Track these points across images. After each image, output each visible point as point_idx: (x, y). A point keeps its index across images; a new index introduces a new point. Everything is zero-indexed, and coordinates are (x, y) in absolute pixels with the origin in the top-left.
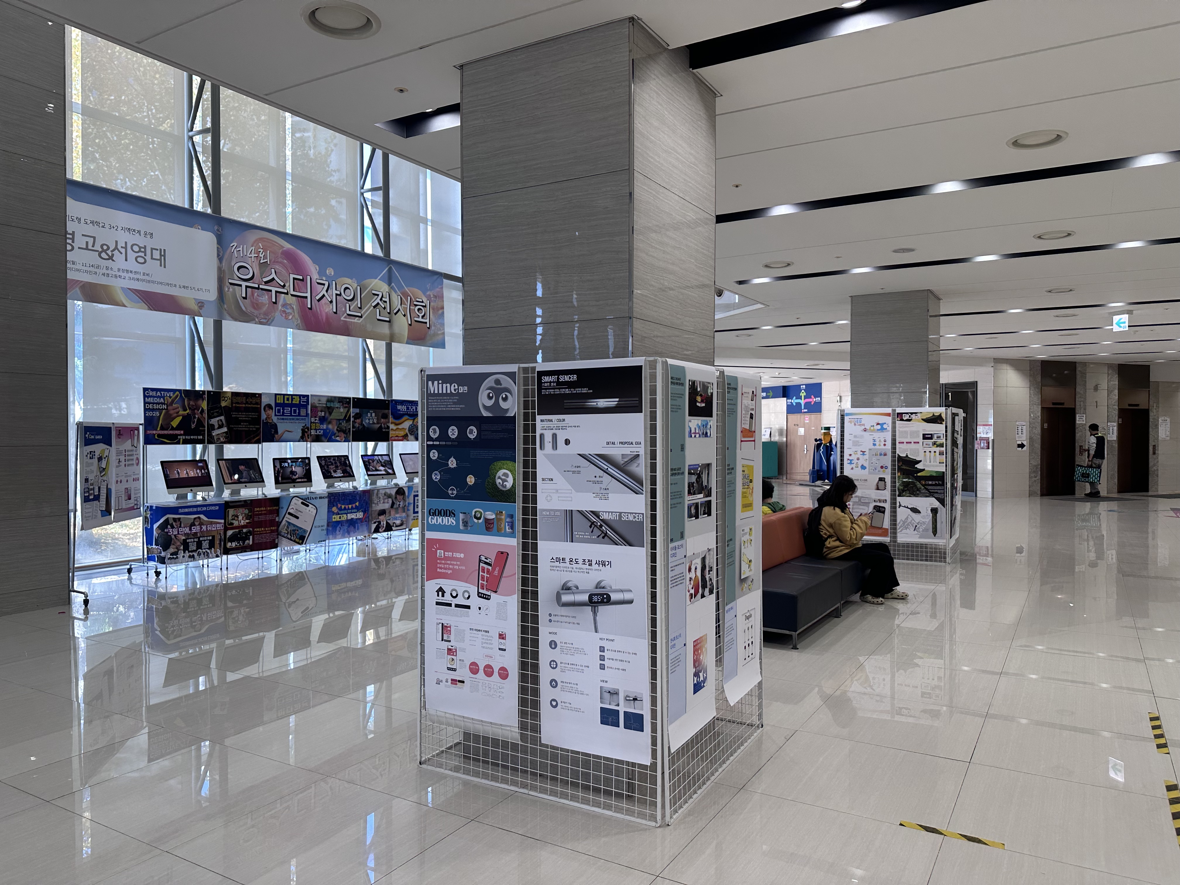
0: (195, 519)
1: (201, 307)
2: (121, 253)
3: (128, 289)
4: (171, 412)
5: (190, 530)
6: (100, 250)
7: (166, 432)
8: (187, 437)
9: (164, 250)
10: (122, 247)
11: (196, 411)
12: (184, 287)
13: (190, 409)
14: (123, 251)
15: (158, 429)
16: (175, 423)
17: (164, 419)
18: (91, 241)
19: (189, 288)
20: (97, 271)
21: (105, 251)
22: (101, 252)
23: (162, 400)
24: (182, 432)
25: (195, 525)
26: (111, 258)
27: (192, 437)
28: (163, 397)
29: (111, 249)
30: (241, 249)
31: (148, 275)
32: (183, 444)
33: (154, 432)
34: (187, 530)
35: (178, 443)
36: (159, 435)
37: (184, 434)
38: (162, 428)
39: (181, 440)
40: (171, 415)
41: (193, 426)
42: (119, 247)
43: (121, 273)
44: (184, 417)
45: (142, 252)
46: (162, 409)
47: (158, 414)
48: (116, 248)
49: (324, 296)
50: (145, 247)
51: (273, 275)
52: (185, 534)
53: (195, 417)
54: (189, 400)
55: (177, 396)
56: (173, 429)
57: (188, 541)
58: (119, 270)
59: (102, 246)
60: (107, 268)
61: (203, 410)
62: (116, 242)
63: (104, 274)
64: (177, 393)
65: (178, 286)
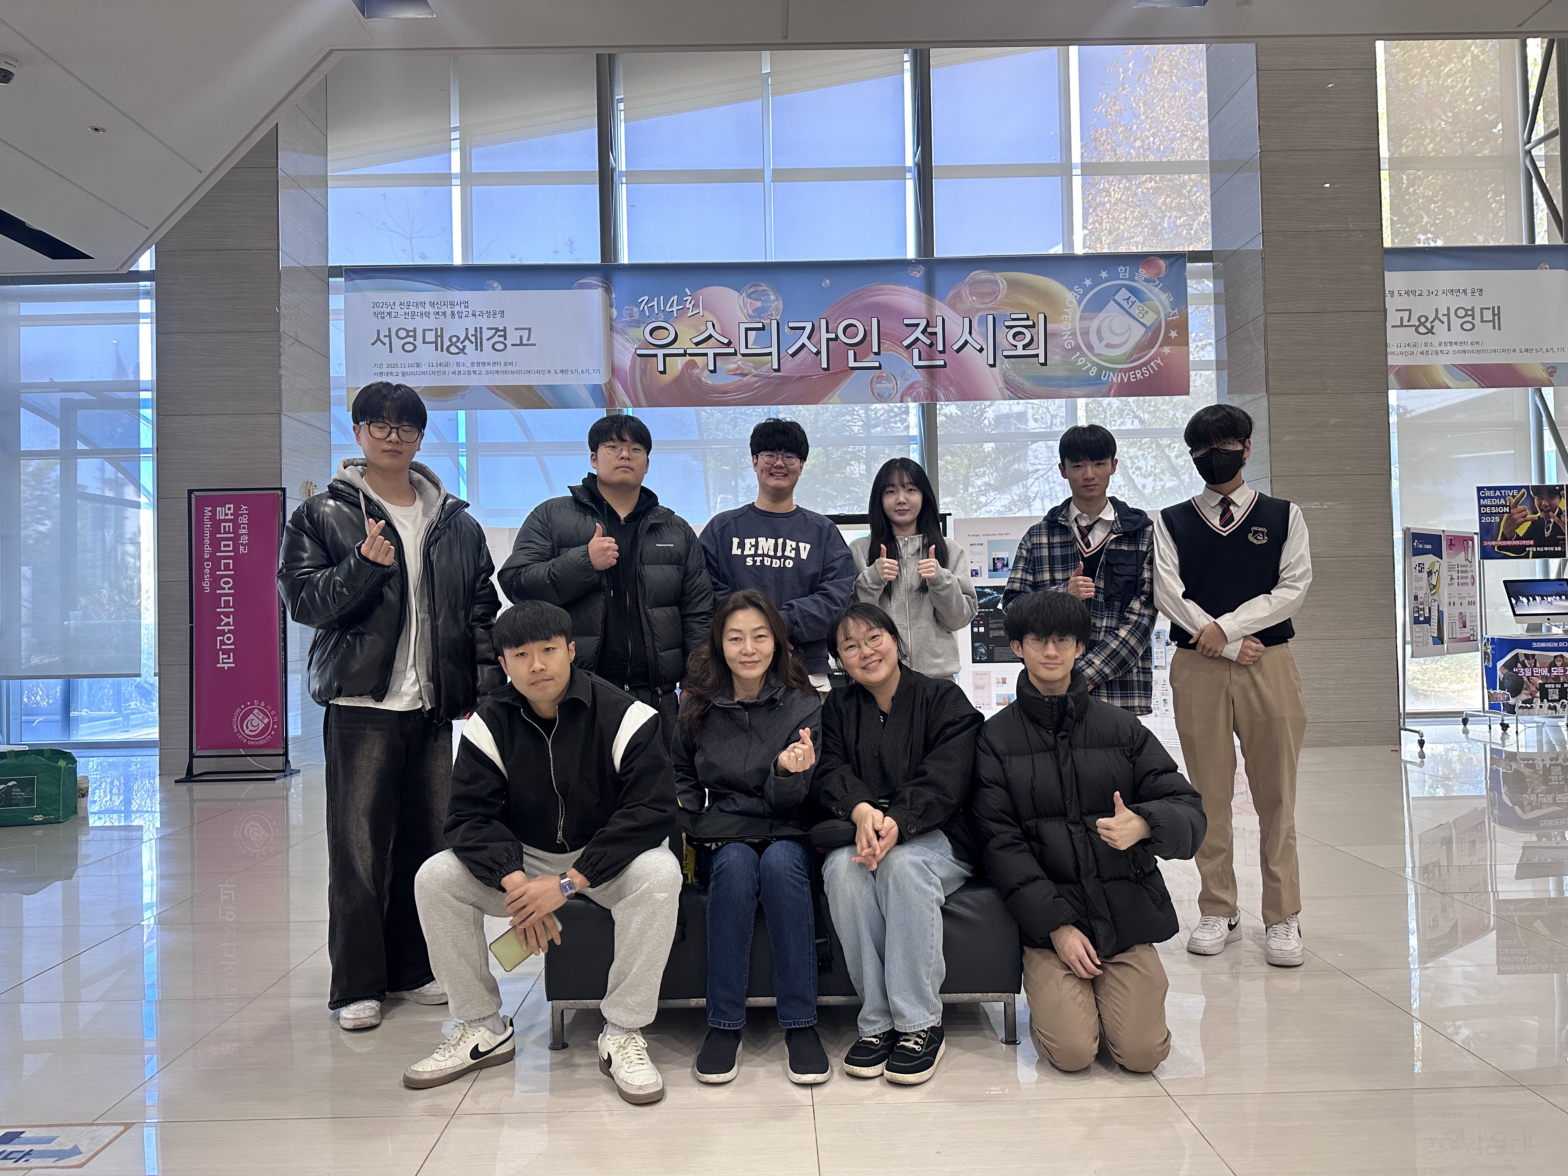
0: (1556, 657)
1: (1551, 374)
2: (1443, 323)
3: (1454, 365)
4: (1516, 516)
5: (1550, 671)
6: (1418, 323)
7: (1509, 543)
8: (1538, 549)
9: (1499, 307)
10: (1444, 315)
11: (1551, 513)
12: (1527, 350)
13: (1542, 510)
14: (1445, 319)
15: (1499, 539)
16: (1521, 531)
17: (1505, 527)
18: (1406, 315)
19: (1535, 351)
20: (1415, 350)
21: (1423, 324)
22: (1419, 326)
23: (1502, 501)
24: (1532, 542)
25: (1555, 666)
26: (1431, 331)
27: (1546, 549)
28: (1504, 498)
29: (1430, 320)
31: (1477, 343)
32: (1533, 557)
33: (1494, 543)
34: (1545, 672)
35: (1527, 557)
36: (1500, 548)
37: (1535, 546)
38: (1504, 538)
39: (1531, 553)
40: (1516, 520)
41: (1547, 534)
42: (1440, 316)
43: (1443, 348)
44: (1534, 522)
45: (1469, 315)
46: (1503, 513)
47: (1497, 519)
48: (1437, 317)
50: (1473, 309)
52: (1542, 677)
53: (1549, 522)
54: (1541, 498)
55: (1524, 494)
56: (1518, 538)
57: (1546, 686)
58: (1440, 344)
59: (1419, 320)
60: (1426, 344)
61: (1561, 512)
62: (1437, 310)
63: (1422, 353)
64: (1524, 490)
65: (1518, 351)
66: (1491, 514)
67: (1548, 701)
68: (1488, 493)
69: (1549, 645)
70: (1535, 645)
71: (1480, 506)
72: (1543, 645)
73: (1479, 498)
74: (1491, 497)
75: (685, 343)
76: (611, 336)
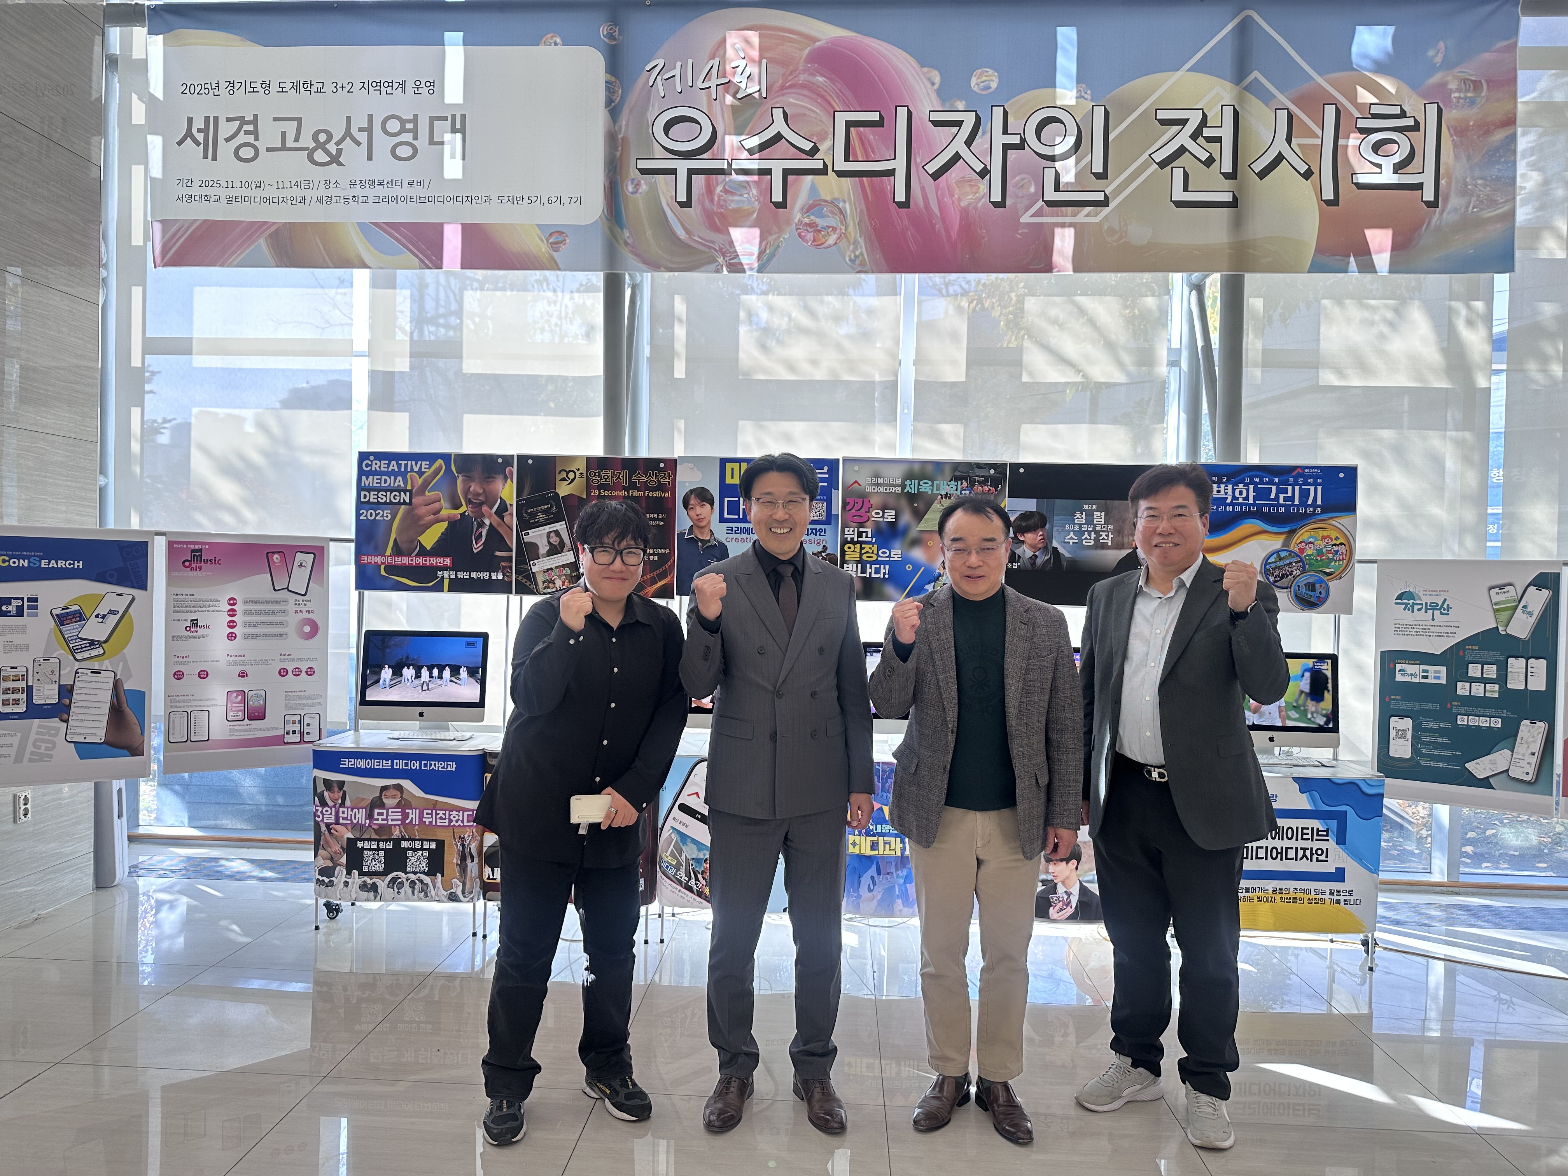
0: (384, 788)
1: (555, 246)
2: (358, 144)
3: (376, 224)
4: (423, 510)
5: (370, 816)
6: (312, 145)
7: (406, 560)
8: (460, 575)
9: (463, 116)
10: (361, 130)
11: (485, 508)
12: (511, 199)
13: (469, 502)
14: (363, 137)
15: (388, 552)
16: (430, 538)
17: (400, 530)
18: (291, 128)
19: (526, 201)
20: (308, 194)
21: (322, 146)
22: (315, 149)
23: (400, 482)
24: (448, 561)
25: (382, 805)
26: (335, 159)
27: (474, 575)
28: (404, 475)
29: (335, 140)
30: (677, 72)
31: (421, 184)
32: (450, 590)
33: (378, 559)
34: (360, 816)
35: (438, 588)
36: (390, 569)
37: (454, 568)
38: (398, 551)
39: (446, 582)
40: (420, 518)
41: (477, 547)
42: (354, 131)
43: (357, 191)
44: (453, 524)
45: (409, 131)
46: (399, 503)
47: (387, 514)
48: (348, 134)
49: (957, 157)
50: (415, 120)
51: (779, 125)
52: (354, 826)
53: (481, 525)
54: (469, 479)
55: (440, 468)
56: (423, 552)
57: (360, 844)
58: (353, 184)
59: (315, 137)
60: (327, 184)
61: (503, 509)
62: (349, 119)
63: (320, 200)
64: (440, 462)
65: (495, 200)
66: (378, 505)
67: (362, 874)
68: (376, 465)
69: (374, 764)
70: (346, 763)
71: (360, 489)
72: (362, 763)
73: (361, 473)
74: (381, 473)
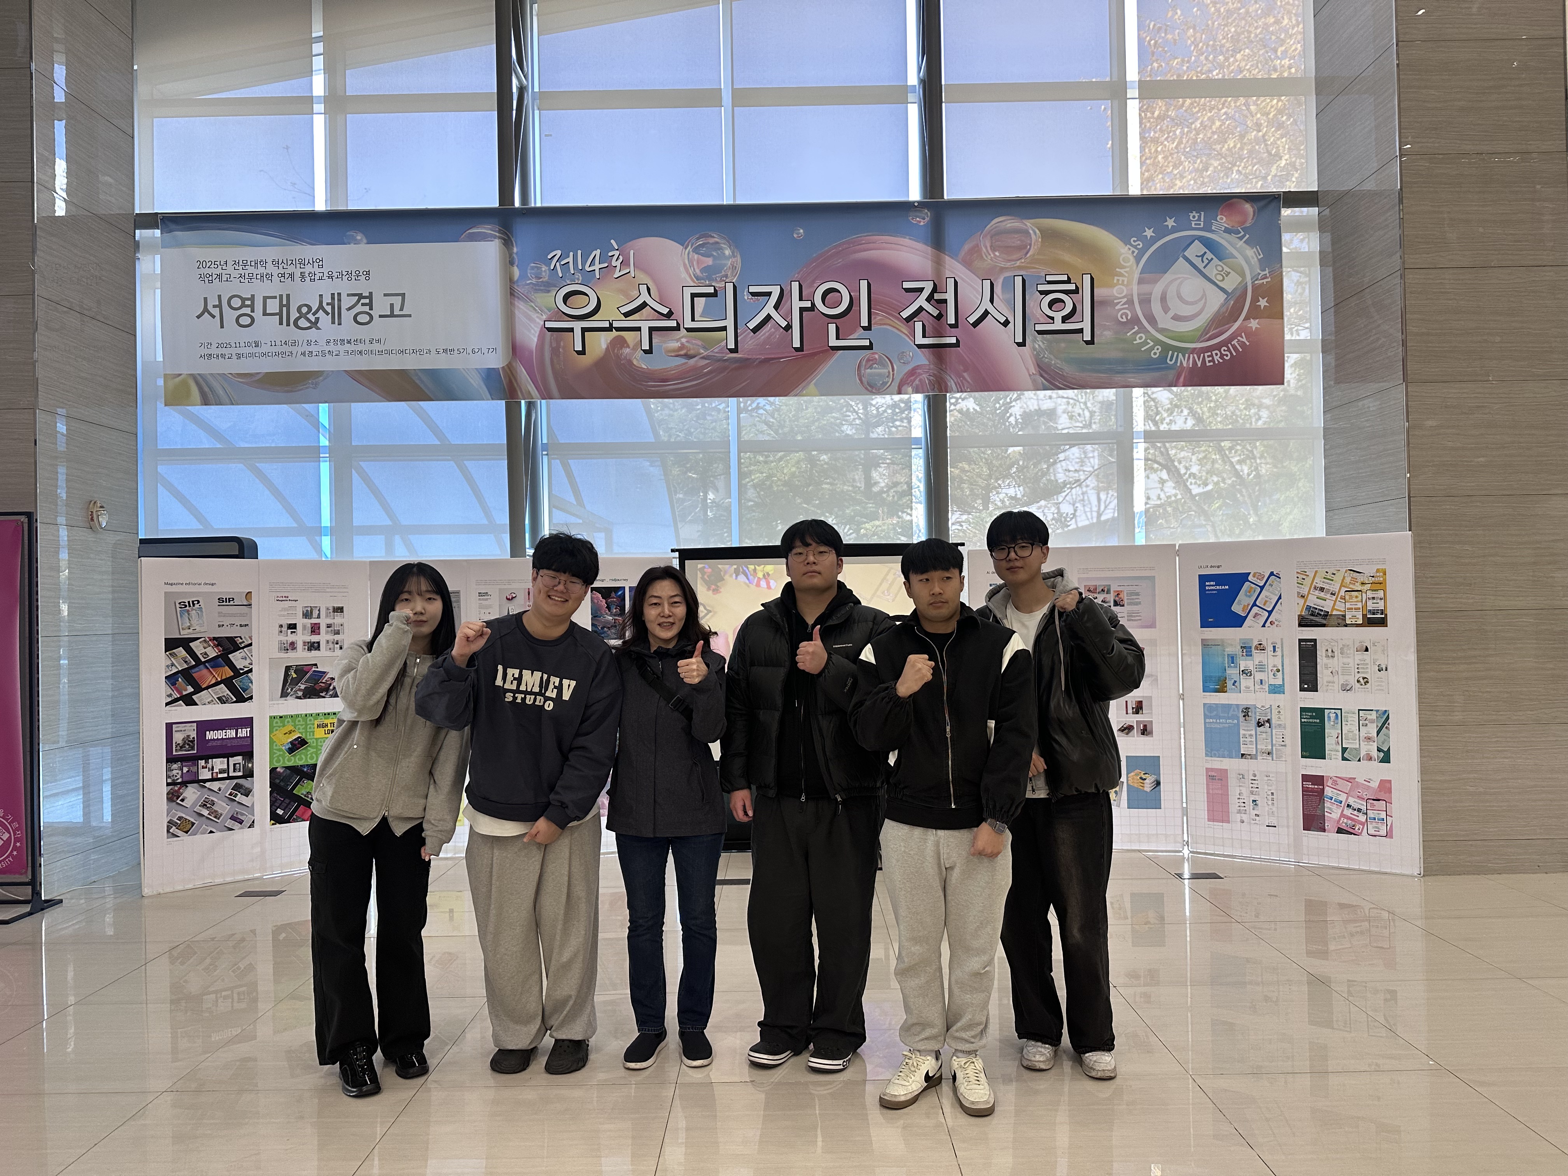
75: (610, 314)
76: (512, 304)
